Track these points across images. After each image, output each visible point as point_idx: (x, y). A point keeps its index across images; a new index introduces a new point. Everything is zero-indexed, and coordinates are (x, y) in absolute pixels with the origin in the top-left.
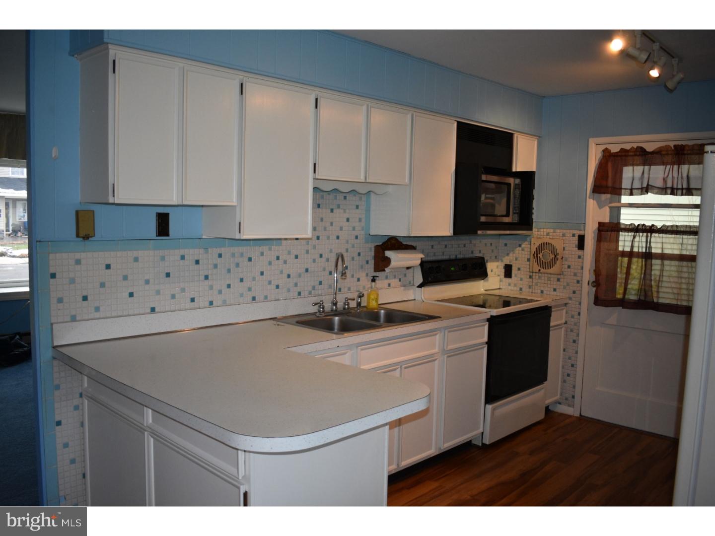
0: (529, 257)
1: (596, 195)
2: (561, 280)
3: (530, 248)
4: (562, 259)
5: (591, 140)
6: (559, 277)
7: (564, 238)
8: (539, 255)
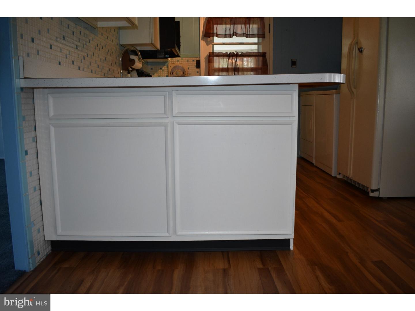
3: (168, 70)
4: (188, 74)
7: (188, 63)
8: (173, 73)
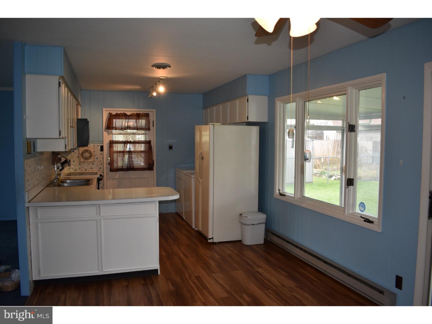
0: (78, 156)
1: (107, 130)
2: (94, 164)
3: (79, 152)
4: (94, 155)
5: (104, 109)
6: (93, 163)
7: (94, 147)
8: (83, 155)
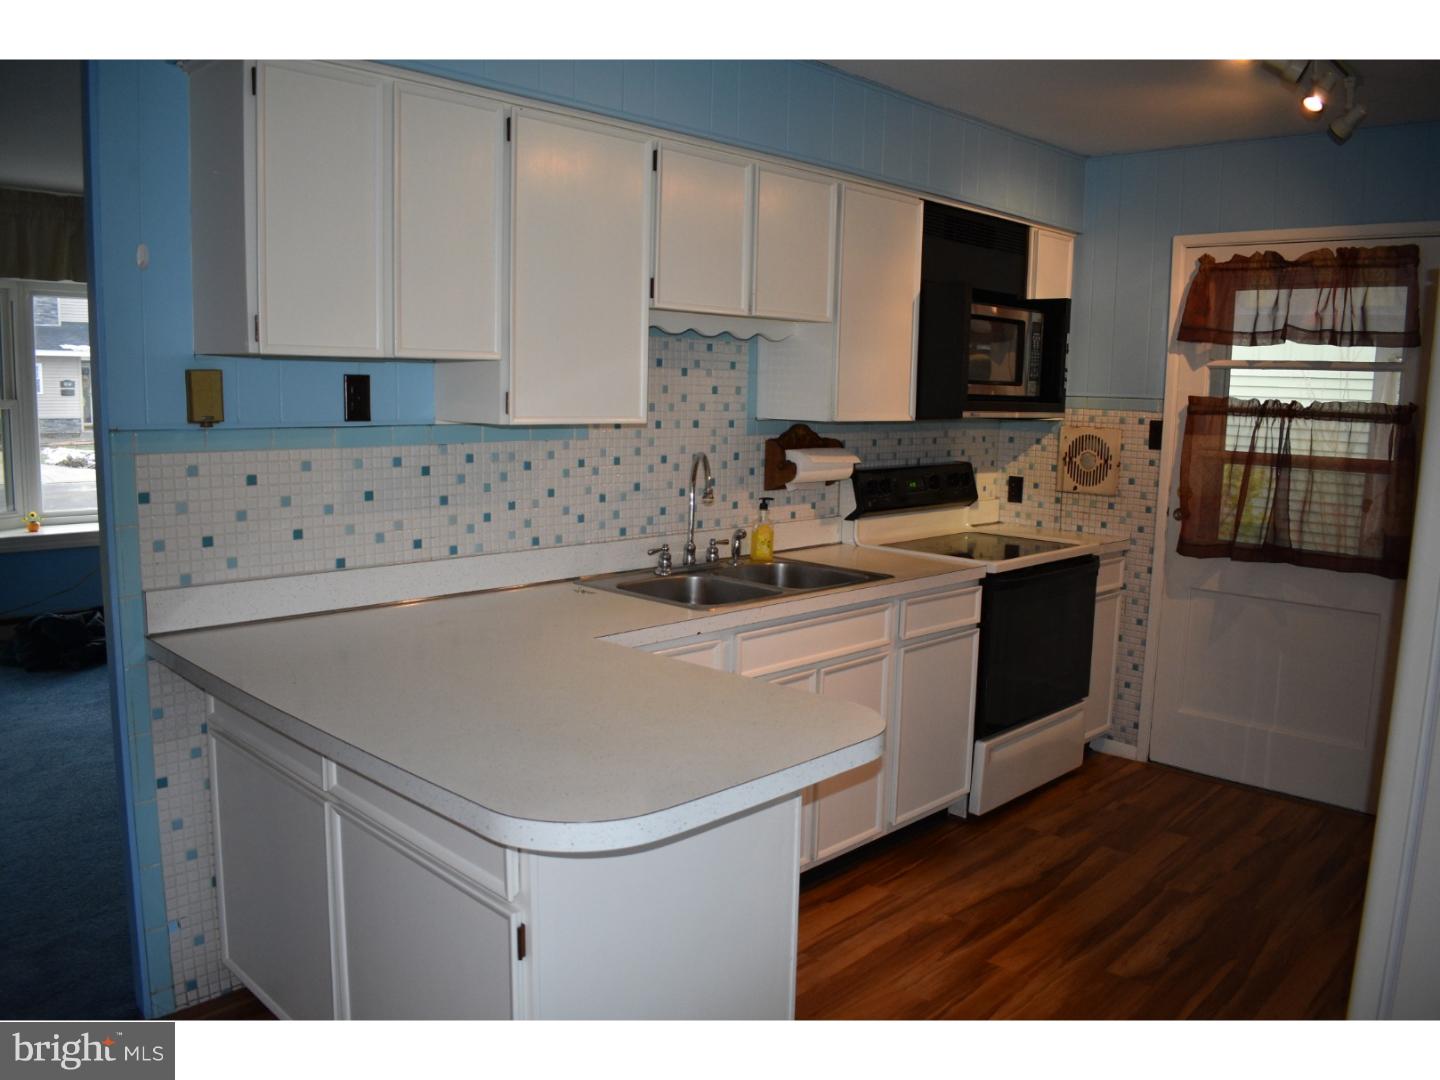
0: (1055, 463)
1: (1184, 345)
2: (1116, 507)
3: (1058, 446)
4: (1118, 466)
5: (1177, 240)
6: (1112, 500)
7: (1123, 427)
8: (1074, 460)
